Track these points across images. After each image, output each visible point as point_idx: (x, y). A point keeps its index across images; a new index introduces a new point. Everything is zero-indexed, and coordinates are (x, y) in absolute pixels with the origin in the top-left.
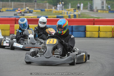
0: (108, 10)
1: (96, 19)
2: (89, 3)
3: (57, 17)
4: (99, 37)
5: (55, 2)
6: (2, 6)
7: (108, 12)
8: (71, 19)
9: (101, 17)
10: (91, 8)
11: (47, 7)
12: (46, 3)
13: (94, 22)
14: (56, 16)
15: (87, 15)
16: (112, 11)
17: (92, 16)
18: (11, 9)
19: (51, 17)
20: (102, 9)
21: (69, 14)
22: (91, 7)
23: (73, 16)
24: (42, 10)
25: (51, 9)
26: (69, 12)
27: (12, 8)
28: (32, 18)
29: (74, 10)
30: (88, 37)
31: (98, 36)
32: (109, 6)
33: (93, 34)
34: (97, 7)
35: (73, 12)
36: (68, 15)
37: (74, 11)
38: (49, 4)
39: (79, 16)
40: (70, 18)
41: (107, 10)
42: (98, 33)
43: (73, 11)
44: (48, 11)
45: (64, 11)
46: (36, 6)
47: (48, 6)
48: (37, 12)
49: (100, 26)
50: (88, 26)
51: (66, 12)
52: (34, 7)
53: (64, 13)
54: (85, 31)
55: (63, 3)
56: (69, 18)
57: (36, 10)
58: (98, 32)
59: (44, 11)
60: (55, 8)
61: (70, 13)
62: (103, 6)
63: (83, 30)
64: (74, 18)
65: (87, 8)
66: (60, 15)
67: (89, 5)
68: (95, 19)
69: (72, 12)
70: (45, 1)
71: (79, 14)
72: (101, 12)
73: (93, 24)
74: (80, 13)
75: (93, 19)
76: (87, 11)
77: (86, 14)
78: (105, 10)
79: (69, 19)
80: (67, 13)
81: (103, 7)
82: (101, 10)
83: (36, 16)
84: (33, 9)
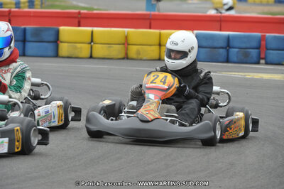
1: (85, 11)
4: (91, 57)
8: (21, 10)
30: (63, 57)
31: (89, 55)
33: (76, 48)
42: (89, 46)
49: (95, 29)
50: (64, 30)
54: (56, 41)
56: (16, 8)
58: (90, 44)
63: (52, 38)
68: (82, 11)
73: (77, 23)
79: (17, 10)
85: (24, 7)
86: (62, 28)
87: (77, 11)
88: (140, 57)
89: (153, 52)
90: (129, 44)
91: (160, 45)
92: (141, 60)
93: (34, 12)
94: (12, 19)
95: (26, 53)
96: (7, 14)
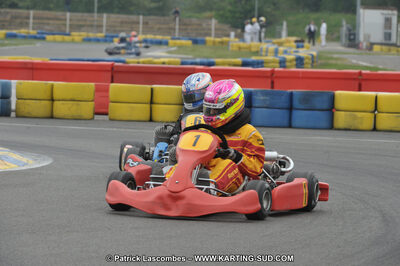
1: (368, 72)
2: (344, 23)
3: (245, 64)
4: (375, 129)
5: (237, 15)
6: (71, 26)
8: (287, 70)
9: (381, 67)
10: (352, 37)
11: (213, 32)
12: (211, 18)
13: (360, 82)
14: (239, 60)
15: (337, 59)
17: (354, 61)
18: (100, 35)
19: (223, 64)
20: (387, 41)
21: (281, 55)
22: (350, 35)
23: (295, 63)
24: (195, 42)
25: (225, 39)
26: (281, 49)
27: (101, 32)
28: (164, 63)
29: (296, 41)
30: (339, 129)
31: (372, 127)
33: (355, 118)
34: (369, 36)
35: (295, 49)
36: (278, 59)
37: (298, 47)
38: (219, 22)
39: (313, 62)
40: (284, 67)
42: (372, 115)
43: (294, 44)
44: (214, 42)
45: (264, 46)
46: (177, 27)
47: (216, 29)
48: (180, 47)
49: (380, 94)
50: (340, 95)
51: (272, 48)
52: (170, 31)
53: (267, 51)
54: (331, 108)
55: (263, 19)
57: (178, 42)
58: (374, 112)
59: (204, 42)
60: (236, 36)
61: (285, 52)
62: (388, 31)
63: (326, 106)
64: (297, 66)
65: (338, 39)
66: (254, 58)
67: (344, 30)
68: (364, 72)
69: (290, 47)
70: (208, 14)
71: (313, 56)
72: (382, 50)
73: (357, 86)
74: (314, 53)
75: (357, 71)
76: (337, 47)
77: (335, 56)
78: (395, 45)
79: (281, 69)
80: (276, 52)
82: (381, 44)
83: (179, 60)
84: (168, 38)
85: (291, 67)
86: (337, 92)
93: (303, 73)
95: (293, 124)
96: (269, 74)
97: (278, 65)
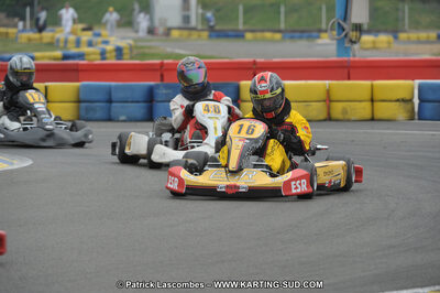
0: (205, 27)
7: (205, 34)
15: (150, 47)
16: (219, 31)
17: (169, 50)
20: (185, 26)
32: (209, 15)
34: (166, 20)
36: (99, 50)
41: (202, 30)
51: (72, 38)
53: (66, 42)
62: (186, 13)
65: (130, 24)
71: (130, 45)
72: (181, 35)
81: (186, 19)
82: (179, 28)
86: (243, 83)
87: (251, 60)
88: (347, 117)
89: (363, 110)
90: (331, 101)
91: (372, 101)
92: (349, 120)
94: (165, 74)
97: (99, 57)
